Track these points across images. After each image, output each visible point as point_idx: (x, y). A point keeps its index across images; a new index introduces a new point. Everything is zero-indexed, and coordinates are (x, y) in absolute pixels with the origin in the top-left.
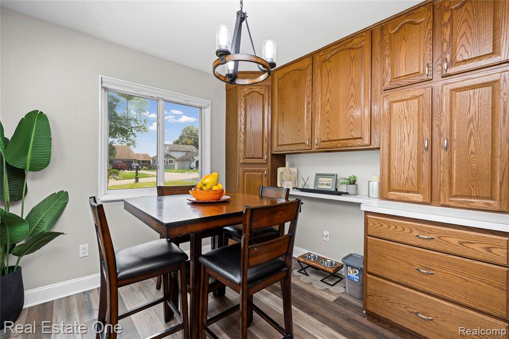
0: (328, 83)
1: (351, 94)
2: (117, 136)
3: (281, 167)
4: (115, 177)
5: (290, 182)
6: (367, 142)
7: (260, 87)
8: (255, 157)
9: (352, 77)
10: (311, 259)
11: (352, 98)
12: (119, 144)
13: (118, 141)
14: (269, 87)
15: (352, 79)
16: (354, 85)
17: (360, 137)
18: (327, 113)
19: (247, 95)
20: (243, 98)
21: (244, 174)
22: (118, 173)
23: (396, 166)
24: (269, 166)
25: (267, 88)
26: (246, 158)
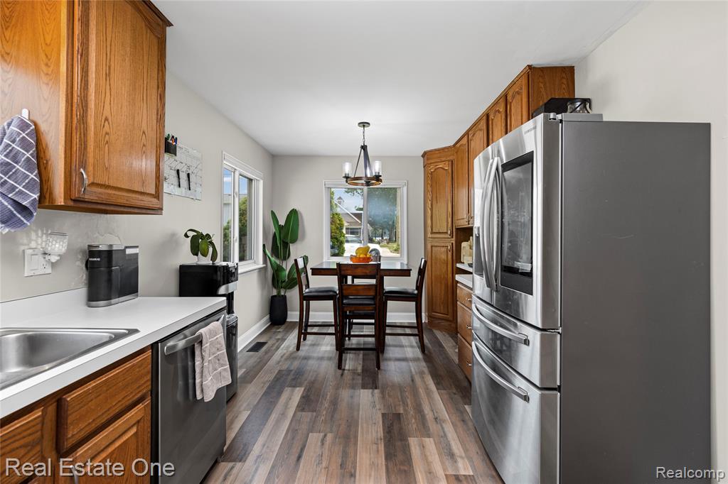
3: (464, 242)
7: (444, 163)
8: (441, 231)
19: (433, 172)
21: (432, 248)
24: (453, 241)
25: (450, 163)
26: (432, 233)
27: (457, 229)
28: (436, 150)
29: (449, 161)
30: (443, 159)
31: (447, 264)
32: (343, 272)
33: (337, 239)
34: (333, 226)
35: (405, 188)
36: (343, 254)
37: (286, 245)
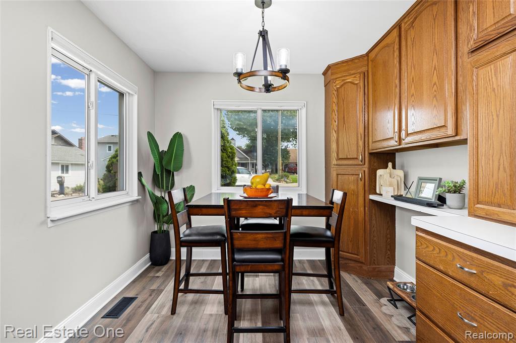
0: (413, 57)
1: (434, 66)
2: (291, 139)
3: (380, 169)
4: (286, 180)
5: (390, 188)
6: (450, 131)
7: (353, 76)
8: (349, 157)
9: (435, 42)
10: (406, 289)
11: (435, 71)
12: (292, 148)
13: (292, 145)
14: (364, 73)
15: (435, 46)
16: (437, 54)
17: (444, 125)
18: (412, 96)
19: (339, 88)
20: (335, 93)
21: (338, 177)
22: (288, 176)
23: (483, 164)
24: (366, 168)
25: (362, 75)
26: (339, 159)
27: (371, 154)
28: (343, 62)
29: (360, 73)
30: (352, 72)
31: (358, 195)
32: (233, 213)
33: (228, 167)
34: (225, 154)
35: (304, 111)
36: (235, 183)
37: (170, 174)
